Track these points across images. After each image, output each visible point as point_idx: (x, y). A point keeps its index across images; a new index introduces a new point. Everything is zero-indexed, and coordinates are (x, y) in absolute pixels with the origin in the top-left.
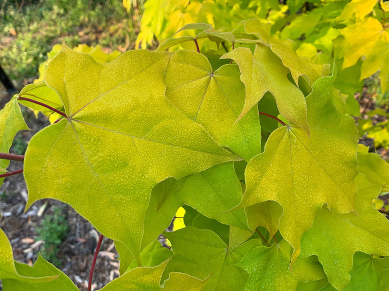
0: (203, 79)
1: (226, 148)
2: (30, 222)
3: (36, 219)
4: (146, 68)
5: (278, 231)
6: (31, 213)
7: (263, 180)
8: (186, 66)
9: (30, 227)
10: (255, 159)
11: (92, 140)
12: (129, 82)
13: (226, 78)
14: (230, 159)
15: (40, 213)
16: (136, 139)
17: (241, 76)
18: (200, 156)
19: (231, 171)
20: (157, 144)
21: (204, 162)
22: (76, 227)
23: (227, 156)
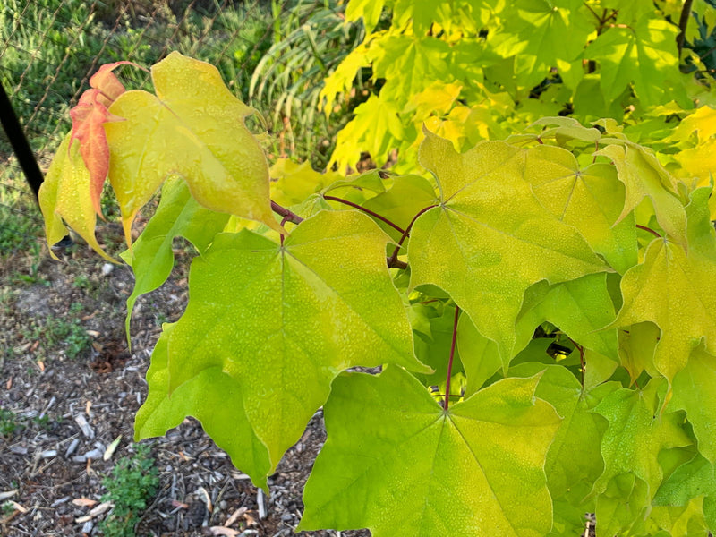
0: (568, 178)
1: (599, 255)
2: (89, 470)
3: (100, 465)
4: (504, 162)
5: (644, 370)
6: (90, 454)
7: (640, 296)
8: (546, 163)
9: (88, 478)
10: (632, 270)
11: (467, 230)
12: (490, 175)
13: (596, 179)
14: (603, 269)
15: (107, 456)
16: (505, 236)
17: (618, 175)
18: (572, 262)
19: (601, 285)
20: (527, 244)
21: (575, 270)
22: (171, 482)
23: (600, 265)
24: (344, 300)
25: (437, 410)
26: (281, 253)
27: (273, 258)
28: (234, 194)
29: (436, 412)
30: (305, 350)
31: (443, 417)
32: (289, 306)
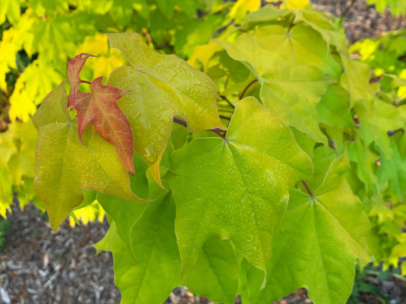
24: (270, 155)
25: (308, 198)
26: (226, 144)
27: (223, 149)
28: (202, 115)
29: (308, 200)
30: (264, 198)
31: (312, 201)
32: (246, 175)
